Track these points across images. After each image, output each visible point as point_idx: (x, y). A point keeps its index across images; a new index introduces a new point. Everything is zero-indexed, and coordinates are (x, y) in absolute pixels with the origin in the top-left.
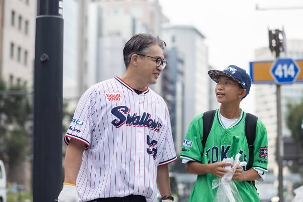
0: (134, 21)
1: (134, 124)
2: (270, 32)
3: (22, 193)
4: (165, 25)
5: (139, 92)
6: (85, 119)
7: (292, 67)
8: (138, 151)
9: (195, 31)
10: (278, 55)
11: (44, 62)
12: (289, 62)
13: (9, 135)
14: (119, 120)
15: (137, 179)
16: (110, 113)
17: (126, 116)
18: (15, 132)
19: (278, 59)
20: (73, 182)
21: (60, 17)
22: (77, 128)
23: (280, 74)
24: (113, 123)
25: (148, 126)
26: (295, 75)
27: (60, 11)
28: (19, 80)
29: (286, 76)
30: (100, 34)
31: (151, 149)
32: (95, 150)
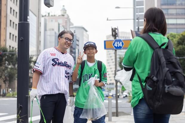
0: (59, 24)
1: (60, 65)
2: (112, 29)
3: (14, 93)
4: (71, 26)
5: (63, 53)
6: (42, 63)
7: (121, 43)
8: (62, 76)
9: (84, 28)
10: (115, 38)
11: (22, 41)
12: (120, 41)
13: (9, 70)
14: (55, 64)
15: (61, 87)
16: (51, 61)
17: (58, 62)
18: (11, 69)
19: (116, 39)
20: (36, 87)
21: (28, 22)
22: (38, 66)
23: (116, 46)
24: (52, 64)
25: (66, 66)
26: (122, 46)
27: (28, 20)
28: (13, 48)
29: (119, 46)
30: (45, 30)
31: (67, 76)
32: (45, 75)
